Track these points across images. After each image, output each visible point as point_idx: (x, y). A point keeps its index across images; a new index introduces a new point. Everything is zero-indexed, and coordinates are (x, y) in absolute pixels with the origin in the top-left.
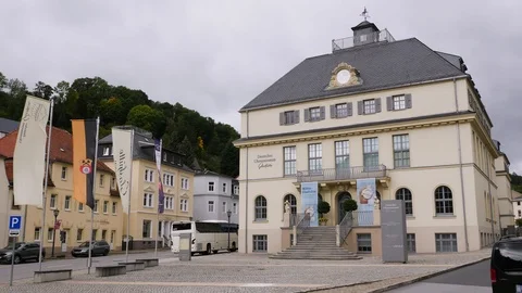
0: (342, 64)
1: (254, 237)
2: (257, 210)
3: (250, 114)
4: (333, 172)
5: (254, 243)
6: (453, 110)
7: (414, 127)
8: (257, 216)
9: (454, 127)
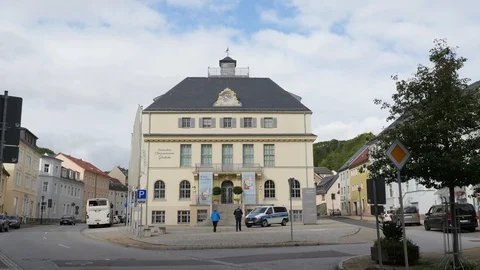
0: (227, 90)
1: (153, 212)
2: (156, 192)
3: (153, 116)
4: (220, 166)
5: (153, 218)
6: (303, 132)
7: (279, 141)
8: (156, 197)
9: (303, 144)
